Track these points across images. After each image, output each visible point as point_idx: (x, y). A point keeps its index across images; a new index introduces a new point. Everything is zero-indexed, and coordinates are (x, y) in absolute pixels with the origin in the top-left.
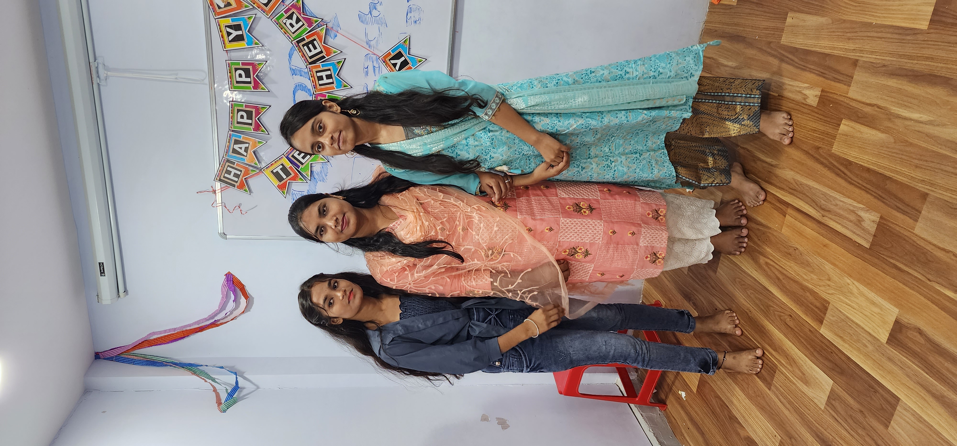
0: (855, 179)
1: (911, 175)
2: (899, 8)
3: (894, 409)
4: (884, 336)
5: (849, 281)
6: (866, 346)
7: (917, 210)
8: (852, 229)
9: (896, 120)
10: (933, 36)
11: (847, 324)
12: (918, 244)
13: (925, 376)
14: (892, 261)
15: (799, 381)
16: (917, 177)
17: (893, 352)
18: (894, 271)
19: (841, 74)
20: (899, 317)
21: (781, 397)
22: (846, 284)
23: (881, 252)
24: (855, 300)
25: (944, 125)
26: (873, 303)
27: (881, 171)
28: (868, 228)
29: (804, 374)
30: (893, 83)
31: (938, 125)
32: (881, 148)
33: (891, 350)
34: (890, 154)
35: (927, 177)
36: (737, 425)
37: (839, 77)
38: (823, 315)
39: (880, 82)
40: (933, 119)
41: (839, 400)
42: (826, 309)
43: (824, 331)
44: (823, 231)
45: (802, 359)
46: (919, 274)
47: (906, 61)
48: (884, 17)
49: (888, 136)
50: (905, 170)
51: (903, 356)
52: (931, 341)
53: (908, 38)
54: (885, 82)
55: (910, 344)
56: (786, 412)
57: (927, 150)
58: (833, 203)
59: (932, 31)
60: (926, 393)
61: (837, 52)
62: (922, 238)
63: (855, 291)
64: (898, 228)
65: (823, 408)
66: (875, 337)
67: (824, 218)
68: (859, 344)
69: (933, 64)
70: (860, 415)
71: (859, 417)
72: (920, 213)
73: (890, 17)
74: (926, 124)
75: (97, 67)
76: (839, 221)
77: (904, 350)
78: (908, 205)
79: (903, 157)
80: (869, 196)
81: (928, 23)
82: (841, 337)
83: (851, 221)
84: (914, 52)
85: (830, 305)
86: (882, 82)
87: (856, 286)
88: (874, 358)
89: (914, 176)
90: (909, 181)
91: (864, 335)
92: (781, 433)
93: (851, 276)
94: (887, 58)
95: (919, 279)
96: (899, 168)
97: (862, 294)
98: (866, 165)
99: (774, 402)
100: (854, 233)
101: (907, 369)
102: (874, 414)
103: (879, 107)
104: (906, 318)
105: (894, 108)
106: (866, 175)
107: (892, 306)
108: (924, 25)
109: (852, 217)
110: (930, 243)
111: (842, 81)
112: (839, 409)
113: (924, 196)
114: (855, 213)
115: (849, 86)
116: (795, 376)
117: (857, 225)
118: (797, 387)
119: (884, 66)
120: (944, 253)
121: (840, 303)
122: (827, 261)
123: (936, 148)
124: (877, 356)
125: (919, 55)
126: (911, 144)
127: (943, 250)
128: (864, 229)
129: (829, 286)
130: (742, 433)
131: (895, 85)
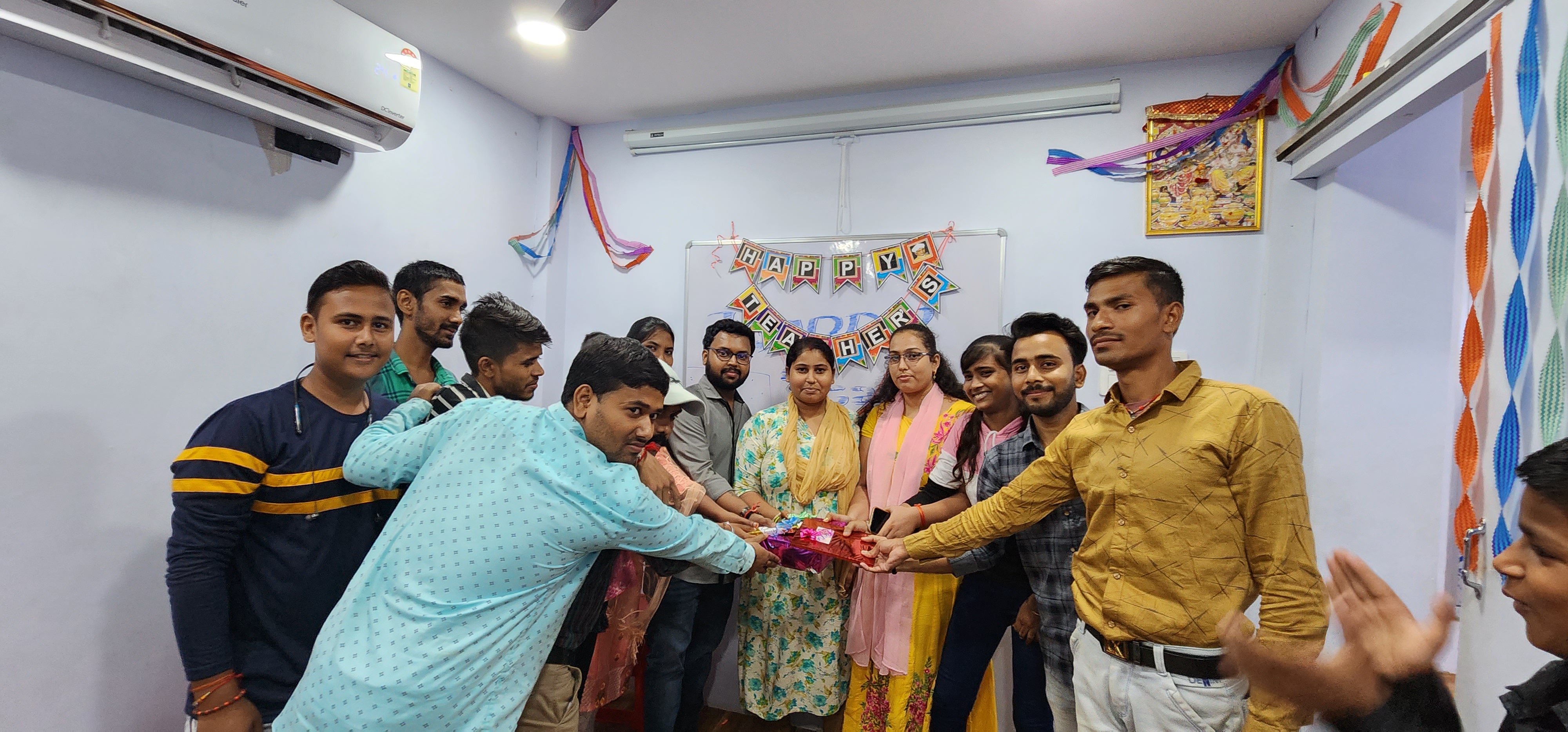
75: (849, 137)
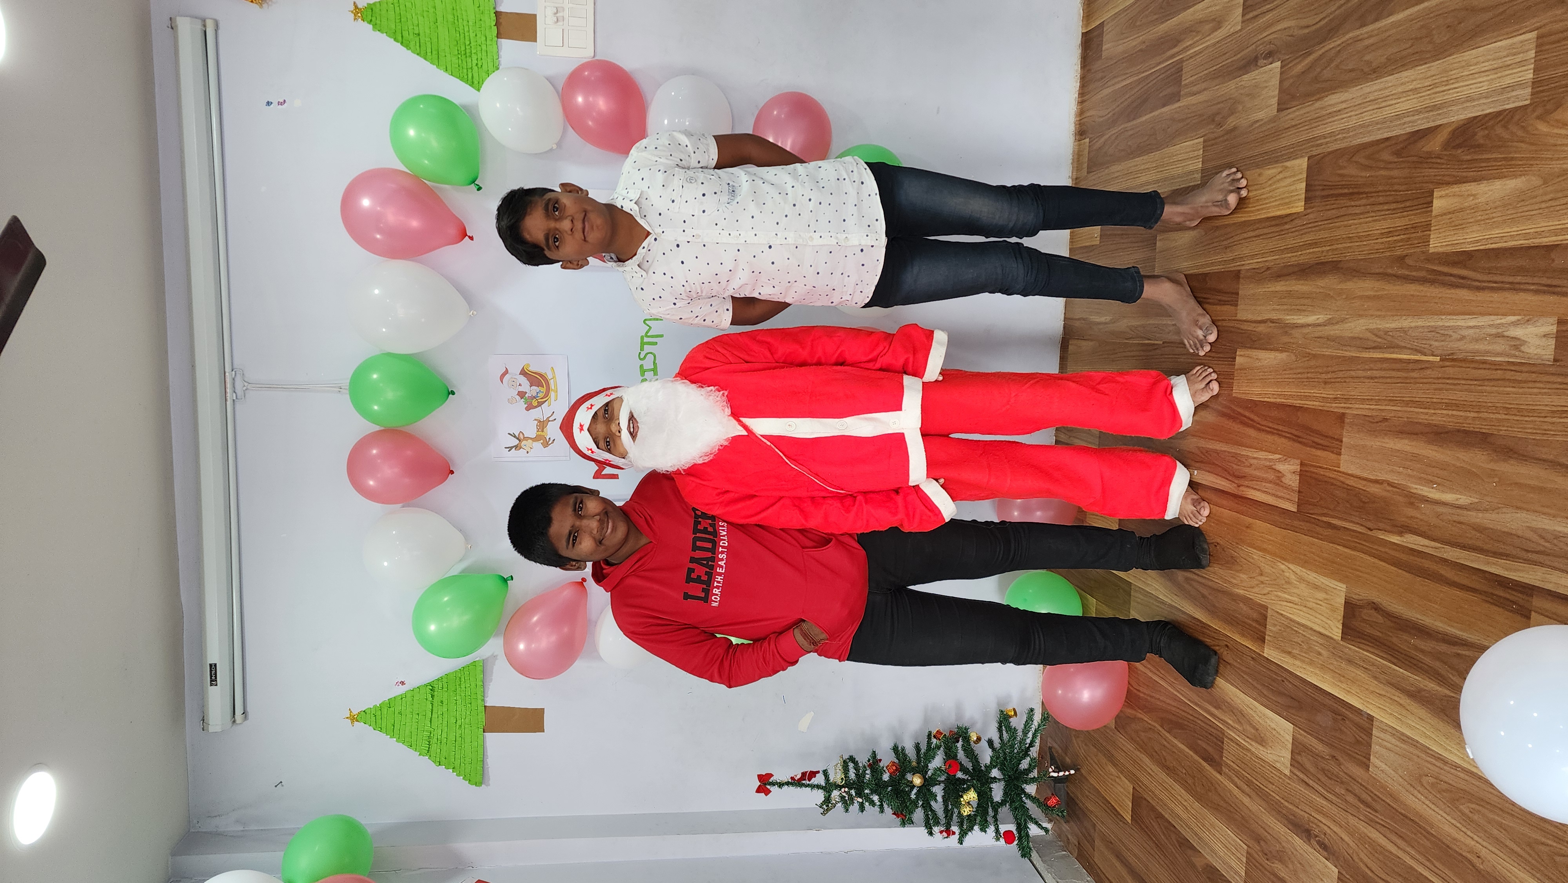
0: (1264, 423)
1: (1323, 395)
2: (1271, 194)
3: (1370, 735)
4: (1337, 630)
5: (1283, 567)
6: (1320, 654)
7: (1337, 440)
8: (1274, 492)
9: (1293, 332)
10: (1311, 216)
11: (1292, 629)
12: (1348, 485)
13: (1394, 670)
14: (1325, 519)
15: (1253, 743)
16: (1328, 396)
17: (1352, 649)
18: (1329, 532)
19: (1225, 293)
20: (1349, 595)
21: (1236, 779)
22: (1281, 572)
23: (1311, 512)
24: (1295, 591)
25: (1343, 320)
26: (1316, 587)
27: (1290, 402)
28: (1291, 482)
29: (1257, 730)
30: (1280, 286)
31: (1337, 323)
32: (1284, 372)
33: (1348, 648)
34: (1294, 376)
35: (1339, 393)
36: (1190, 852)
37: (1224, 298)
38: (1262, 629)
39: (1267, 290)
40: (1330, 317)
41: (1305, 752)
42: (1265, 617)
43: (1270, 653)
44: (1242, 508)
45: (1250, 706)
46: (1358, 526)
47: (1289, 255)
48: (1258, 210)
49: (1288, 354)
50: (1315, 392)
51: (1363, 650)
52: (1390, 616)
53: (1287, 227)
54: (1273, 289)
55: (1369, 630)
56: (1246, 800)
57: (1332, 357)
58: (1247, 464)
59: (1309, 211)
60: (1400, 695)
61: (1217, 268)
62: (1349, 475)
63: (1293, 577)
64: (1322, 472)
65: (1287, 772)
66: (1328, 637)
67: (1241, 488)
68: (1311, 654)
69: (1317, 250)
70: (1333, 763)
71: (1333, 767)
72: (1342, 441)
73: (1262, 209)
74: (1325, 326)
76: (1257, 487)
77: (1363, 641)
78: (1327, 437)
79: (1309, 375)
80: (1283, 440)
81: (1303, 203)
82: (1289, 653)
83: (1270, 482)
84: (1294, 242)
85: (1269, 611)
86: (1270, 290)
87: (1292, 571)
88: (1331, 667)
89: (1325, 396)
90: (1322, 404)
91: (1315, 638)
92: (1246, 838)
93: (1285, 559)
94: (1269, 258)
95: (1360, 533)
96: (1308, 391)
97: (1301, 579)
98: (1272, 400)
99: (1230, 791)
100: (1277, 496)
101: (1371, 668)
102: (1350, 755)
103: (1272, 321)
104: (1356, 594)
105: (1288, 317)
106: (1275, 413)
107: (1337, 583)
108: (1299, 207)
109: (1271, 476)
110: (1360, 478)
111: (1228, 301)
112: (1308, 765)
113: (1341, 417)
114: (1273, 469)
115: (1236, 305)
116: (1248, 737)
117: (1278, 484)
118: (1252, 753)
119: (1268, 268)
120: (1378, 486)
121: (1279, 602)
122: (1255, 549)
123: (1341, 352)
124: (1335, 663)
125: (1301, 244)
126: (1315, 356)
127: (1376, 482)
128: (1287, 488)
129: (1262, 582)
130: (1198, 863)
131: (1284, 288)
